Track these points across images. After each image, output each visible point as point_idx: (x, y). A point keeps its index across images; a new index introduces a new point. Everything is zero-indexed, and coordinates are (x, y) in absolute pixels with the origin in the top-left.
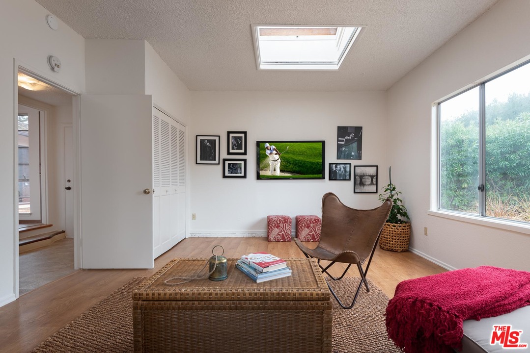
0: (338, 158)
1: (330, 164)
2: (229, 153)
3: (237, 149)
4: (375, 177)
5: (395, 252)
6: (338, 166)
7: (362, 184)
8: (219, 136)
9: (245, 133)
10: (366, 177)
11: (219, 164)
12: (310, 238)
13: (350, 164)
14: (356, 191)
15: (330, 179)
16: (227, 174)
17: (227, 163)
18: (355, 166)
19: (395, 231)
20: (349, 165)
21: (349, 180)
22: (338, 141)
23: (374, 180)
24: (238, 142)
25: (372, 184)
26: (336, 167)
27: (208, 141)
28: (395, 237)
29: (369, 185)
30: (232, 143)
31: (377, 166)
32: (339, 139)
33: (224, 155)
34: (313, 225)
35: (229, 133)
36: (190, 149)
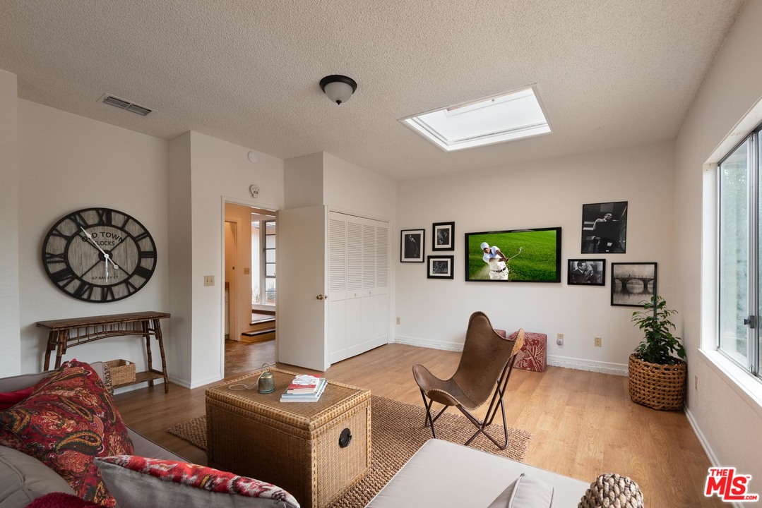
0: (583, 251)
1: (569, 261)
2: (434, 249)
3: (443, 244)
4: (651, 282)
5: (649, 407)
6: (584, 264)
7: (626, 291)
8: (424, 230)
9: (452, 224)
10: (634, 281)
11: (423, 262)
12: (525, 364)
13: (604, 261)
14: (615, 303)
15: (570, 283)
16: (431, 274)
17: (432, 260)
18: (613, 264)
19: (649, 375)
20: (602, 263)
21: (603, 284)
22: (584, 226)
23: (650, 286)
24: (444, 236)
25: (645, 291)
26: (578, 265)
27: (413, 236)
28: (649, 383)
29: (639, 294)
30: (438, 237)
31: (656, 264)
32: (586, 223)
33: (429, 252)
34: (531, 347)
35: (434, 225)
36: (395, 246)
